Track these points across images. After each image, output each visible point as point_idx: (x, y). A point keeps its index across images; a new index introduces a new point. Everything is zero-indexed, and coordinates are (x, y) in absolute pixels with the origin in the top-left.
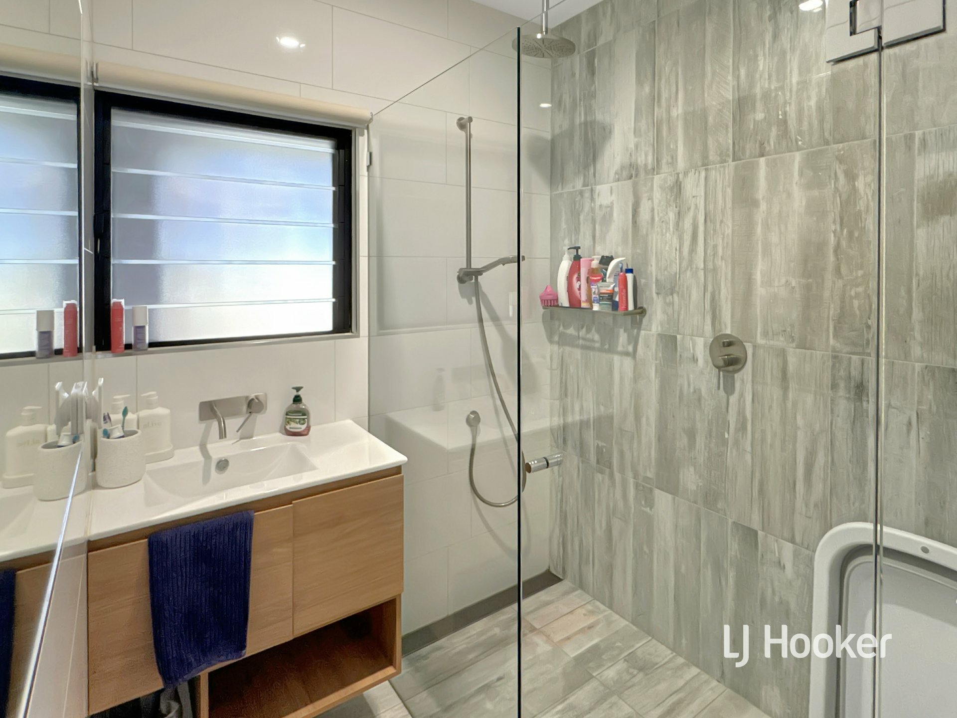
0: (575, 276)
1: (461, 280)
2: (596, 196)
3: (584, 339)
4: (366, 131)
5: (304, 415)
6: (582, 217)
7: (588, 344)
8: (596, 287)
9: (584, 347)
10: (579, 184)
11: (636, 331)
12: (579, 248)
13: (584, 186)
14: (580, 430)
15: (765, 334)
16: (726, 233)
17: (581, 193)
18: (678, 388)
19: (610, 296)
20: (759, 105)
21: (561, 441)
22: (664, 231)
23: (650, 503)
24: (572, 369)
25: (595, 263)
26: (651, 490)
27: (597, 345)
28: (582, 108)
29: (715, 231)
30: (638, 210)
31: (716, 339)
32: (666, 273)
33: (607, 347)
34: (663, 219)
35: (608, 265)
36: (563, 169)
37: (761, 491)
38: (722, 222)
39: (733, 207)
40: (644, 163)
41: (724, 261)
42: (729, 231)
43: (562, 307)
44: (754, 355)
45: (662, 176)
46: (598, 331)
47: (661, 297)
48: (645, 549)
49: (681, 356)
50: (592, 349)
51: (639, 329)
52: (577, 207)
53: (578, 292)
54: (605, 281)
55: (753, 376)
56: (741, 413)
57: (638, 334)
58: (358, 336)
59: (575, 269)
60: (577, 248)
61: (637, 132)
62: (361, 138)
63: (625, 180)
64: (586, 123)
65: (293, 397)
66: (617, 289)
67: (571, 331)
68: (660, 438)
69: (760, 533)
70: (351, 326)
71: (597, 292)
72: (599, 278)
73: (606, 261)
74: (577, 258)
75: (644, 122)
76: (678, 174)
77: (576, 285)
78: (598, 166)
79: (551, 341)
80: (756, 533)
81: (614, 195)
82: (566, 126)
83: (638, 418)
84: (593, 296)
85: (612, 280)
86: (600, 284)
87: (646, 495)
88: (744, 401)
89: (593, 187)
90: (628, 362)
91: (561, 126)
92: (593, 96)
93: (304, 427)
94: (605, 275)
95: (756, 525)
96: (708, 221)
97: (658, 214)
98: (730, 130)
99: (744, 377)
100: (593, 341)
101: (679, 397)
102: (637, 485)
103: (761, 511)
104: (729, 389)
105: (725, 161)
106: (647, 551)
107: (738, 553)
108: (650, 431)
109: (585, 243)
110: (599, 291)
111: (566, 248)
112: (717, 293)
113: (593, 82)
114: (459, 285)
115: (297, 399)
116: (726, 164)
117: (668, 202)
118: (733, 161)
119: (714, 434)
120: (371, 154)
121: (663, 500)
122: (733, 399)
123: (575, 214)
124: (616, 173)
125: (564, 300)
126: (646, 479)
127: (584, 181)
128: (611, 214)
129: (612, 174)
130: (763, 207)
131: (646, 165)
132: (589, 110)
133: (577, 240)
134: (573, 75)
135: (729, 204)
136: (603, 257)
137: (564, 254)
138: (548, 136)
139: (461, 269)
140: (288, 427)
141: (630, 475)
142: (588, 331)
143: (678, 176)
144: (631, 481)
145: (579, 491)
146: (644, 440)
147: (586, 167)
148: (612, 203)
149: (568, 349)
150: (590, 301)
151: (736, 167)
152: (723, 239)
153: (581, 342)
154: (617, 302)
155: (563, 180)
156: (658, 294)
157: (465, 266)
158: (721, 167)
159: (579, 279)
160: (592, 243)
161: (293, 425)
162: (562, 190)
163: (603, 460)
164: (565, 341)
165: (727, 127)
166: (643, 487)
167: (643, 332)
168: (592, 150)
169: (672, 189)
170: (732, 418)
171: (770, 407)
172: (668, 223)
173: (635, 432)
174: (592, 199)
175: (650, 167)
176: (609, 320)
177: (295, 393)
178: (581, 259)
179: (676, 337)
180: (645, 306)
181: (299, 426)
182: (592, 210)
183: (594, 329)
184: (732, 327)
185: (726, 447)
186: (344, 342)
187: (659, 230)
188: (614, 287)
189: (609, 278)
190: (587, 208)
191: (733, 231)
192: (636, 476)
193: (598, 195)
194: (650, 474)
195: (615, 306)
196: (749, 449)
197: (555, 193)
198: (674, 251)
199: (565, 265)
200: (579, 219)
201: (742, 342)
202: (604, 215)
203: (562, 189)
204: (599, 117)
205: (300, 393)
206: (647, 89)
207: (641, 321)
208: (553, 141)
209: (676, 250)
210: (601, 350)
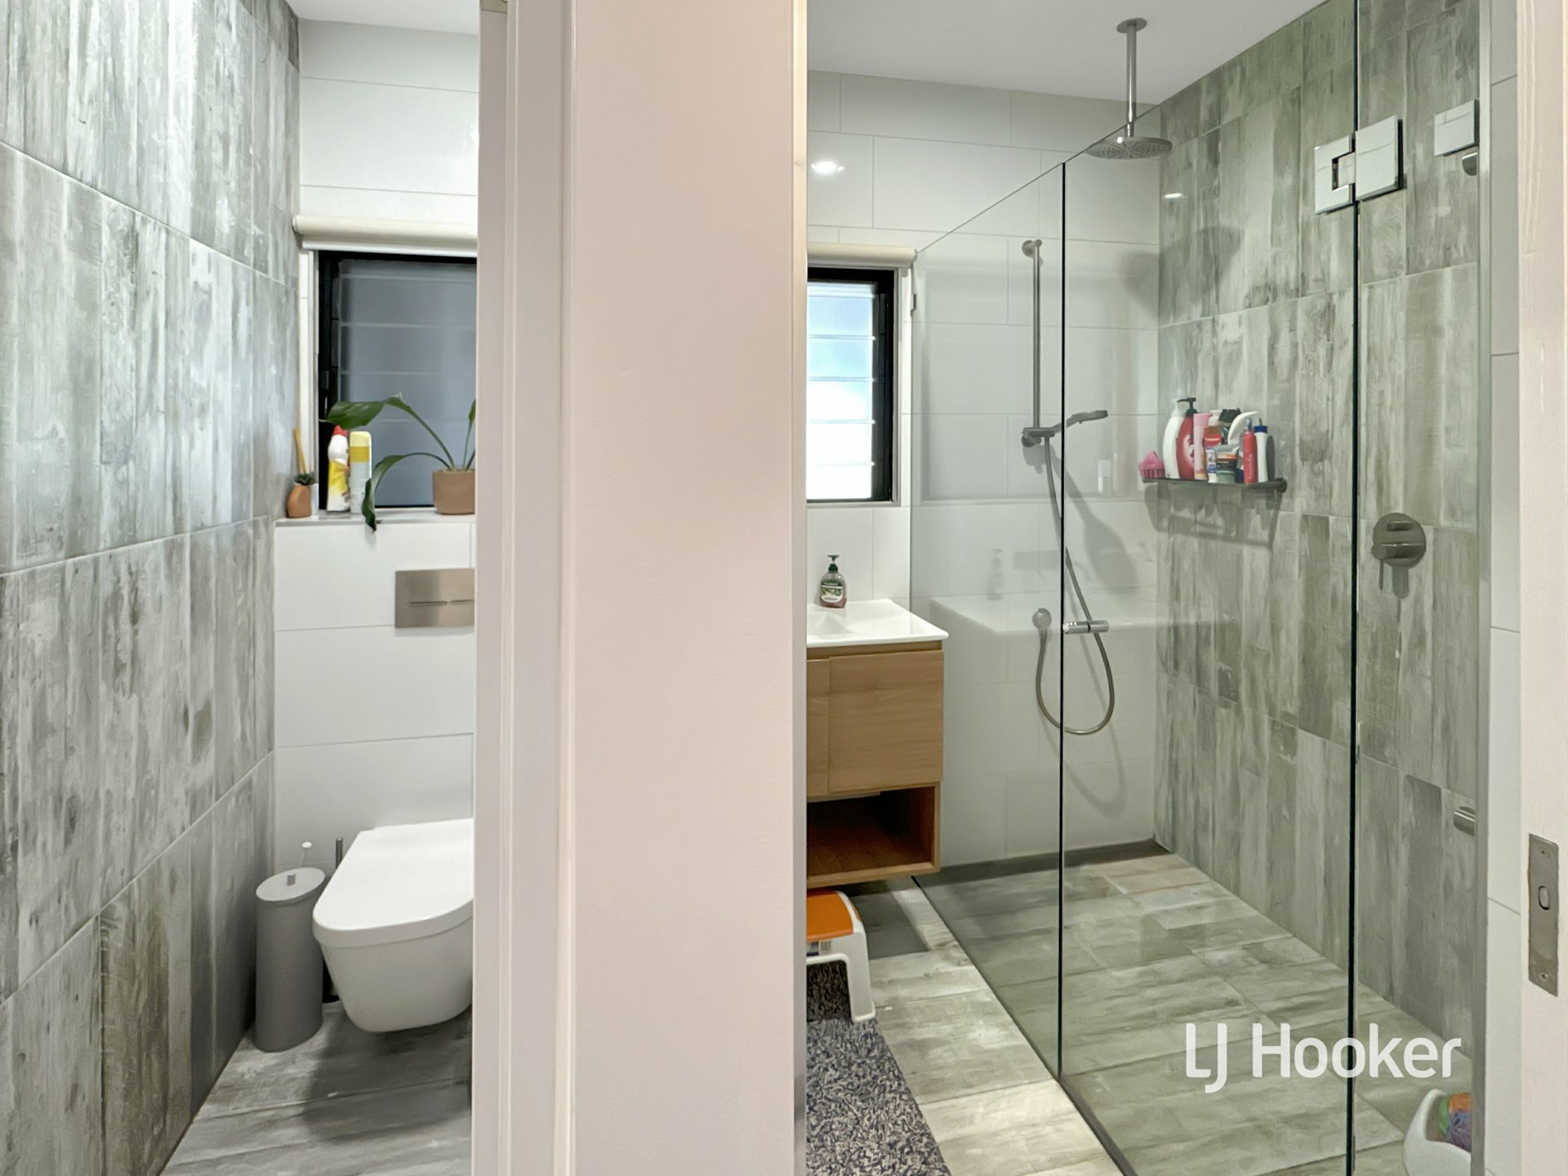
0: (1188, 437)
1: (1026, 443)
2: (1219, 329)
3: (1203, 524)
4: (909, 271)
5: (840, 585)
6: (1200, 359)
7: (1207, 530)
8: (1212, 451)
9: (1203, 536)
10: (1196, 312)
11: (1272, 512)
12: (1194, 400)
13: (1203, 315)
14: (1197, 649)
15: (1452, 513)
16: (1397, 375)
17: (1200, 326)
18: (1331, 589)
19: (1232, 464)
20: (1443, 196)
21: (1171, 664)
22: (1311, 373)
23: (1291, 746)
24: (1186, 565)
25: (1214, 421)
26: (1293, 732)
27: (1220, 532)
28: (1201, 210)
29: (1381, 371)
30: (1276, 346)
31: (1381, 521)
32: (1313, 430)
33: (1233, 534)
34: (1310, 358)
35: (1231, 421)
36: (1175, 295)
37: (1446, 730)
38: (1391, 359)
39: (1407, 339)
40: (1284, 281)
41: (1393, 414)
42: (1400, 371)
43: (1170, 479)
44: (1435, 541)
45: (1309, 298)
46: (1222, 514)
47: (1307, 465)
48: (1285, 812)
49: (1334, 545)
50: (1213, 536)
51: (1278, 508)
52: (1194, 345)
53: (1190, 459)
54: (1227, 443)
55: (1435, 570)
56: (1418, 623)
57: (1276, 516)
58: (899, 505)
59: (1186, 429)
60: (1191, 401)
61: (1275, 238)
62: (903, 279)
63: (1258, 305)
64: (1206, 231)
65: (828, 566)
66: (1241, 454)
67: (1186, 513)
68: (1305, 661)
69: (1445, 792)
70: (891, 494)
71: (1213, 458)
72: (1217, 439)
73: (1228, 416)
74: (1190, 414)
75: (1284, 226)
76: (1331, 295)
77: (1188, 449)
78: (1223, 287)
79: (1158, 528)
80: (1438, 791)
81: (1243, 326)
82: (1178, 236)
83: (1275, 630)
84: (1209, 463)
85: (1236, 441)
86: (1219, 446)
87: (1286, 737)
88: (1422, 608)
89: (1216, 317)
90: (1262, 554)
91: (1172, 236)
92: (1215, 192)
93: (839, 598)
94: (1226, 435)
95: (1438, 781)
96: (1372, 357)
97: (1304, 350)
98: (1403, 231)
99: (1422, 573)
100: (1215, 527)
101: (1332, 603)
102: (1274, 723)
103: (1445, 761)
104: (1401, 589)
105: (1396, 275)
106: (1288, 817)
107: (1413, 818)
108: (1291, 646)
109: (1203, 393)
110: (1216, 456)
111: (1175, 401)
112: (1384, 457)
113: (1216, 174)
114: (1024, 450)
115: (833, 568)
116: (1397, 279)
117: (1316, 333)
118: (1408, 274)
119: (1380, 653)
120: (915, 297)
121: (1309, 745)
122: (1407, 604)
123: (1191, 354)
124: (1247, 297)
125: (1172, 471)
126: (1286, 715)
127: (1204, 309)
128: (1239, 352)
129: (1241, 299)
130: (1448, 334)
131: (1287, 284)
132: (1210, 212)
133: (1193, 389)
134: (1190, 165)
135: (1401, 333)
136: (1225, 411)
137: (1174, 408)
138: (1156, 250)
139: (1025, 429)
140: (823, 597)
141: (1263, 709)
142: (1209, 513)
143: (1331, 298)
144: (1266, 719)
145: (1195, 732)
146: (1283, 662)
147: (1206, 289)
148: (1241, 337)
149: (1180, 538)
150: (1205, 471)
151: (1412, 282)
152: (1393, 382)
153: (1199, 528)
154: (1242, 472)
155: (1176, 310)
156: (1303, 460)
157: (1031, 425)
158: (1390, 283)
159: (1191, 442)
160: (1214, 393)
161: (828, 595)
162: (1174, 322)
163: (1229, 692)
164: (1176, 526)
165: (1399, 227)
166: (1282, 726)
167: (1281, 513)
168: (1214, 267)
169: (1323, 315)
170: (1405, 629)
171: (1459, 615)
172: (1316, 364)
173: (1272, 653)
174: (1214, 333)
175: (1292, 286)
176: (1237, 497)
177: (830, 561)
178: (1195, 415)
179: (1327, 520)
180: (1286, 477)
181: (834, 597)
182: (1214, 348)
183: (1216, 511)
184: (1405, 503)
185: (1396, 671)
186: (883, 509)
187: (1304, 372)
188: (1238, 451)
189: (1232, 438)
190: (1207, 345)
191: (1407, 373)
192: (1272, 712)
193: (1223, 327)
194: (1292, 708)
195: (1239, 477)
196: (1429, 673)
197: (1165, 326)
198: (1325, 400)
199: (1175, 423)
200: (1196, 360)
201: (1419, 525)
202: (1230, 354)
203: (1174, 320)
204: (1224, 221)
205: (837, 562)
206: (1289, 180)
207: (1280, 498)
208: (1162, 259)
209: (1328, 399)
210: (1226, 538)
